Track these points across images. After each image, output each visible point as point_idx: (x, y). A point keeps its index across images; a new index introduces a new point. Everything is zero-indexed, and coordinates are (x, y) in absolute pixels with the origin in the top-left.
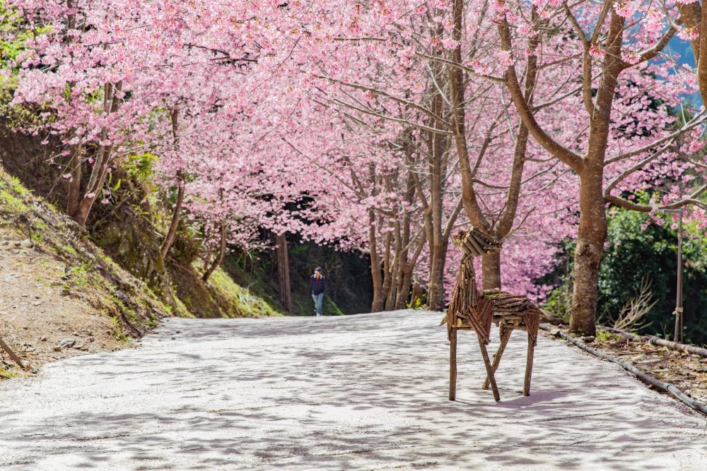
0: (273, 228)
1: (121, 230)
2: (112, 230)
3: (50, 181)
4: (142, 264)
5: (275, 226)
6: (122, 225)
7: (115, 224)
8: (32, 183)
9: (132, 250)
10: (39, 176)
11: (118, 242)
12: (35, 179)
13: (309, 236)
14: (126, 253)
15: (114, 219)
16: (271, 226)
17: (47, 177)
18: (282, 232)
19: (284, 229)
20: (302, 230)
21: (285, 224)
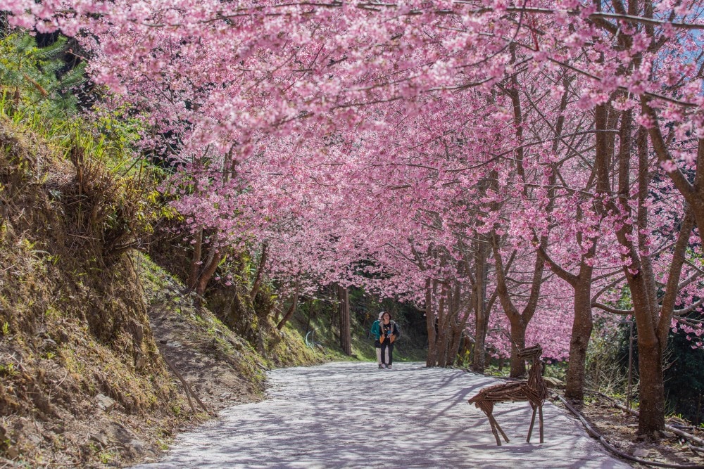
0: (339, 282)
1: (226, 296)
2: (218, 296)
3: (170, 256)
4: (242, 323)
5: (341, 281)
6: (226, 292)
7: (221, 291)
8: (157, 257)
9: (233, 312)
10: (162, 252)
11: (223, 305)
12: (159, 255)
13: (371, 291)
14: (228, 315)
15: (220, 287)
16: (338, 280)
17: (168, 252)
18: (347, 286)
19: (350, 284)
20: (365, 284)
21: (350, 279)
